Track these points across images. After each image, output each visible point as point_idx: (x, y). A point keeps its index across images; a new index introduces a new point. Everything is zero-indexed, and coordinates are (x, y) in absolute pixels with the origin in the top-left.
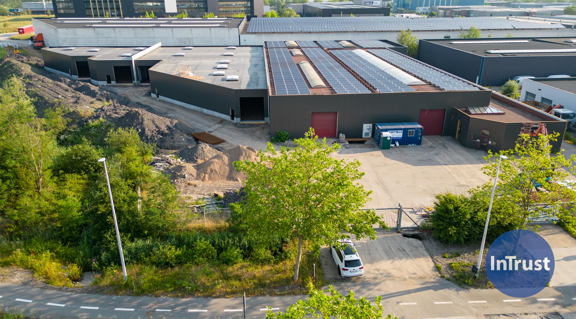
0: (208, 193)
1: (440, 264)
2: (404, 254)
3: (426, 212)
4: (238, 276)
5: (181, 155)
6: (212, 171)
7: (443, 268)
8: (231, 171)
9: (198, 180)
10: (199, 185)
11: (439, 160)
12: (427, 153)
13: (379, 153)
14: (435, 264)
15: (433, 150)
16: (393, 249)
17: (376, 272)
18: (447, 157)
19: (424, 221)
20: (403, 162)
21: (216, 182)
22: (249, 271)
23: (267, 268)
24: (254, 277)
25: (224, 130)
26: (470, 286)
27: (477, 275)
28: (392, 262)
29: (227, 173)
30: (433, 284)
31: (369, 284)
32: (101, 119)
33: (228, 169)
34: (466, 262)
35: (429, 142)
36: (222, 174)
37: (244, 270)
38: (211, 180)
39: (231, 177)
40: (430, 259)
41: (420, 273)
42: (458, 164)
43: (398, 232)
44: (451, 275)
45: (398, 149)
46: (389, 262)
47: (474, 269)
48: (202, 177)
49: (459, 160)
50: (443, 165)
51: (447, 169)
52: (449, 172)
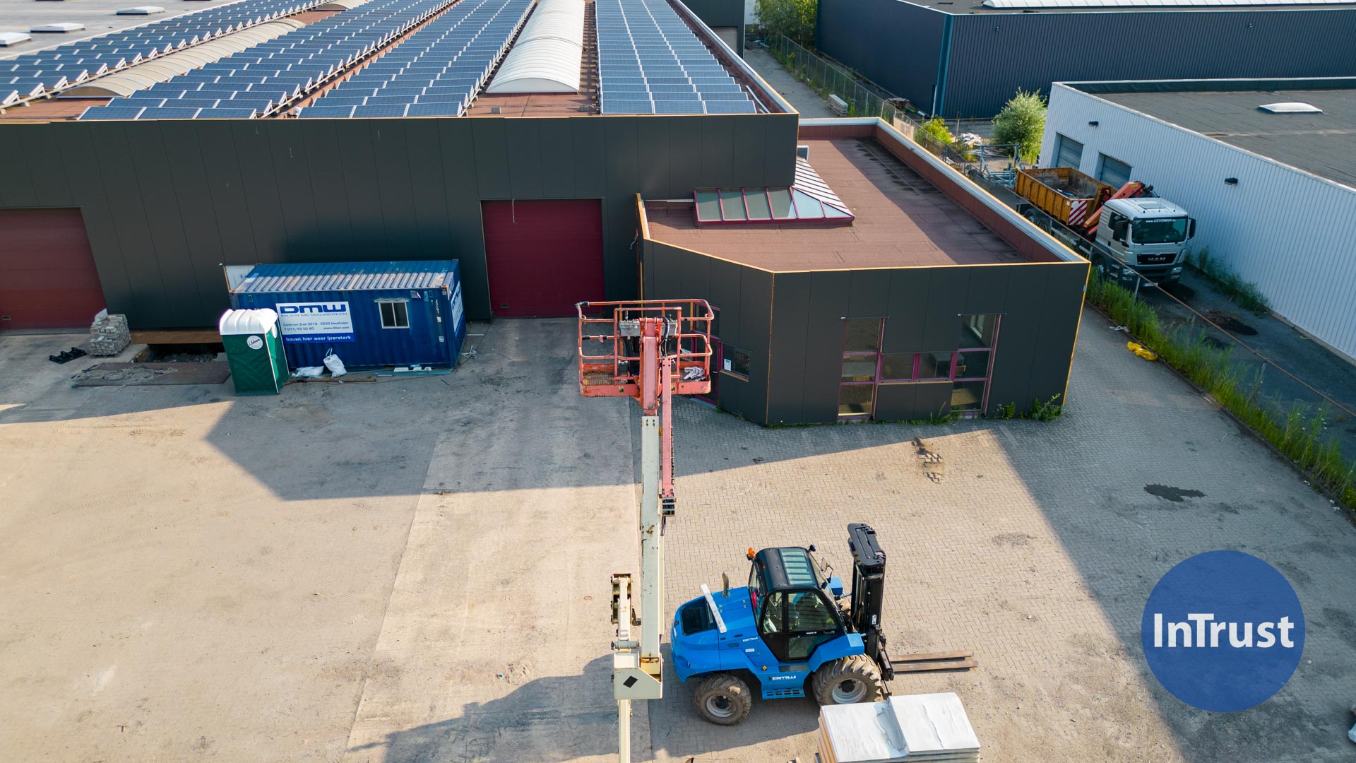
50: (429, 493)
51: (414, 527)
52: (408, 546)
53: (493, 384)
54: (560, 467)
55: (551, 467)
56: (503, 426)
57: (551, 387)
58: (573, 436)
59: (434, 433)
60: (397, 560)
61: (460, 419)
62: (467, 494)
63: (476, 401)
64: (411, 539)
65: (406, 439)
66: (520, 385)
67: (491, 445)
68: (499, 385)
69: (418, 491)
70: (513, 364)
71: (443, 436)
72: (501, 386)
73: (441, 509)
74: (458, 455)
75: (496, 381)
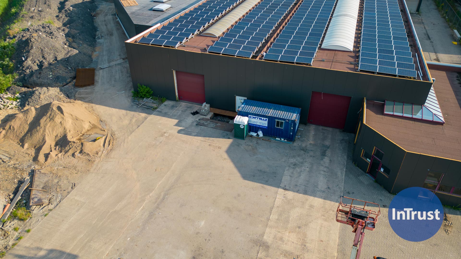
5: (25, 96)
8: (27, 132)
11: (285, 178)
12: (284, 159)
18: (303, 176)
29: (23, 134)
32: (15, 39)
33: (27, 128)
35: (311, 138)
36: (18, 133)
38: (5, 138)
39: (22, 140)
49: (316, 186)
50: (282, 189)
51: (277, 200)
52: (274, 206)
53: (304, 151)
54: (320, 190)
55: (317, 189)
56: (305, 169)
57: (322, 157)
58: (326, 179)
59: (285, 166)
60: (271, 210)
61: (293, 163)
62: (292, 192)
63: (298, 157)
64: (275, 203)
65: (277, 166)
66: (311, 153)
67: (300, 175)
68: (305, 152)
69: (279, 187)
70: (311, 144)
71: (287, 168)
72: (306, 152)
73: (284, 195)
74: (291, 177)
75: (304, 150)
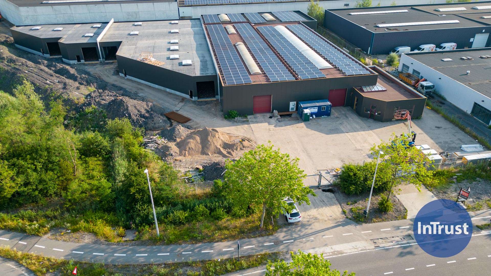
0: (191, 166)
1: (345, 209)
2: (324, 204)
3: (336, 172)
4: (226, 227)
5: (163, 135)
6: (189, 148)
7: (347, 211)
8: (203, 148)
9: (181, 156)
10: (183, 160)
11: (343, 129)
12: (334, 123)
13: (302, 125)
14: (342, 209)
15: (338, 120)
16: (317, 201)
17: (309, 217)
18: (348, 126)
19: (335, 179)
20: (319, 132)
21: (194, 157)
22: (232, 223)
23: (243, 220)
24: (236, 227)
25: (187, 108)
26: (363, 222)
27: (367, 216)
28: (317, 210)
29: (200, 150)
30: (342, 223)
31: (305, 225)
32: (93, 106)
33: (200, 146)
34: (360, 206)
35: (335, 113)
36: (197, 150)
37: (229, 223)
38: (190, 155)
39: (204, 153)
40: (340, 206)
41: (334, 216)
42: (355, 132)
43: (319, 189)
44: (352, 216)
45: (314, 121)
46: (315, 210)
47: (365, 212)
48: (184, 154)
49: (356, 128)
50: (346, 133)
51: (348, 136)
52: (350, 138)
53: (338, 118)
54: (359, 129)
56: (346, 124)
58: (357, 125)
61: (339, 123)
62: (351, 133)
65: (335, 126)
66: (342, 118)
71: (339, 126)
